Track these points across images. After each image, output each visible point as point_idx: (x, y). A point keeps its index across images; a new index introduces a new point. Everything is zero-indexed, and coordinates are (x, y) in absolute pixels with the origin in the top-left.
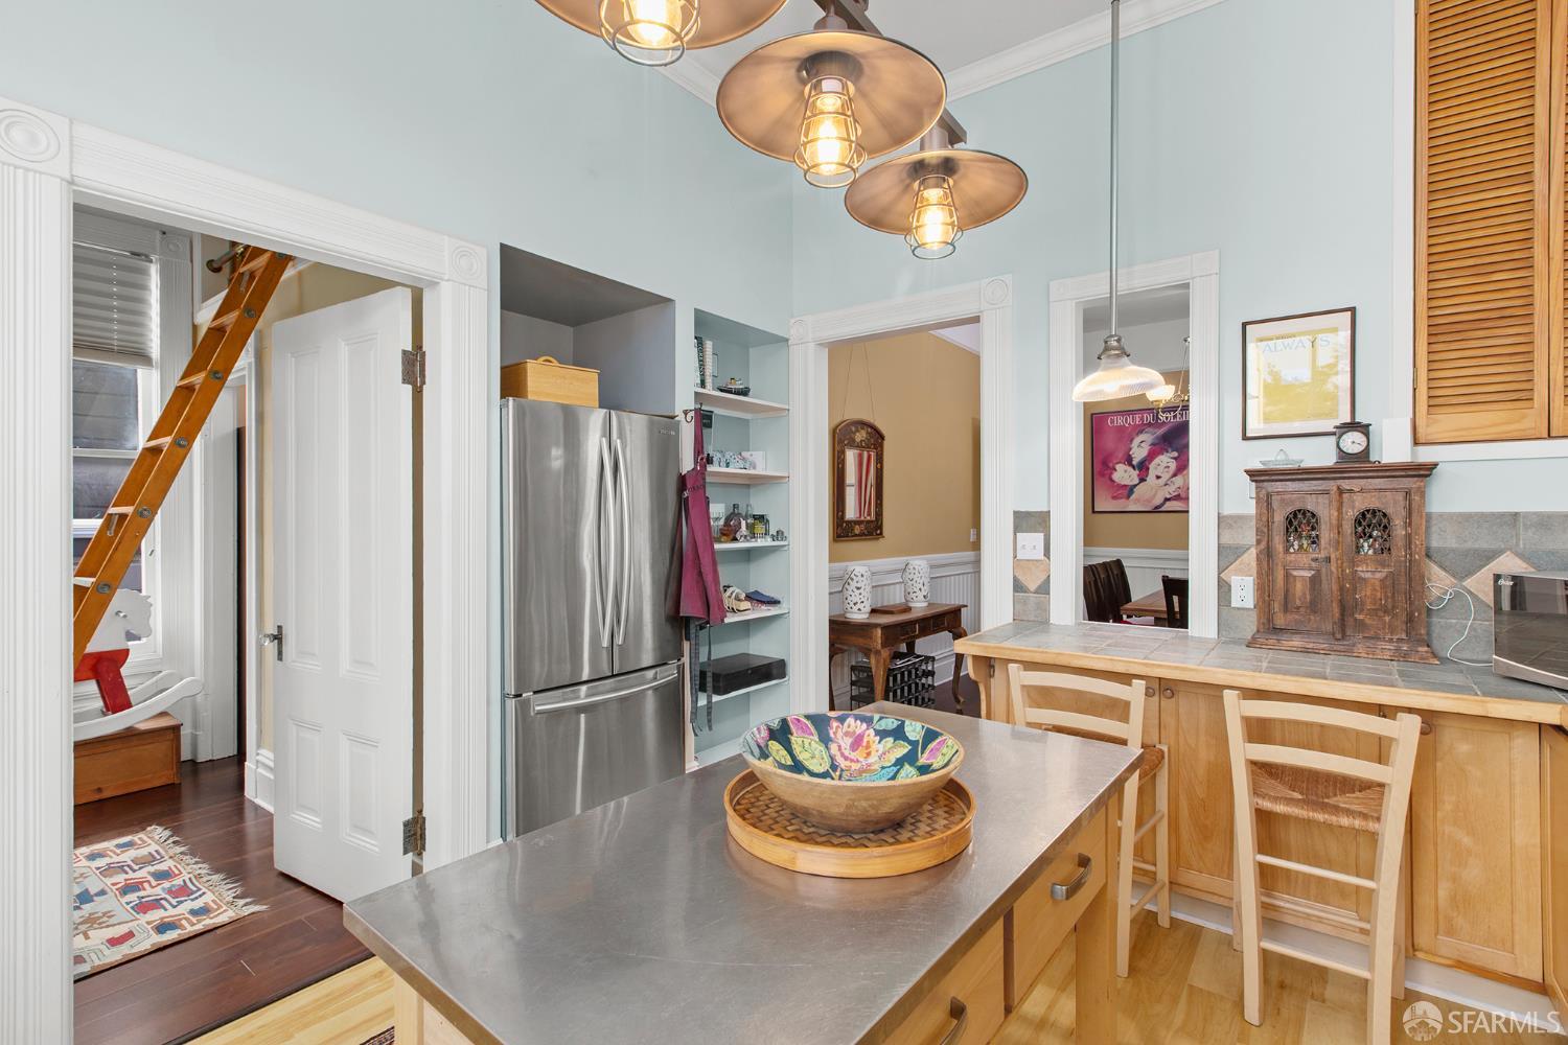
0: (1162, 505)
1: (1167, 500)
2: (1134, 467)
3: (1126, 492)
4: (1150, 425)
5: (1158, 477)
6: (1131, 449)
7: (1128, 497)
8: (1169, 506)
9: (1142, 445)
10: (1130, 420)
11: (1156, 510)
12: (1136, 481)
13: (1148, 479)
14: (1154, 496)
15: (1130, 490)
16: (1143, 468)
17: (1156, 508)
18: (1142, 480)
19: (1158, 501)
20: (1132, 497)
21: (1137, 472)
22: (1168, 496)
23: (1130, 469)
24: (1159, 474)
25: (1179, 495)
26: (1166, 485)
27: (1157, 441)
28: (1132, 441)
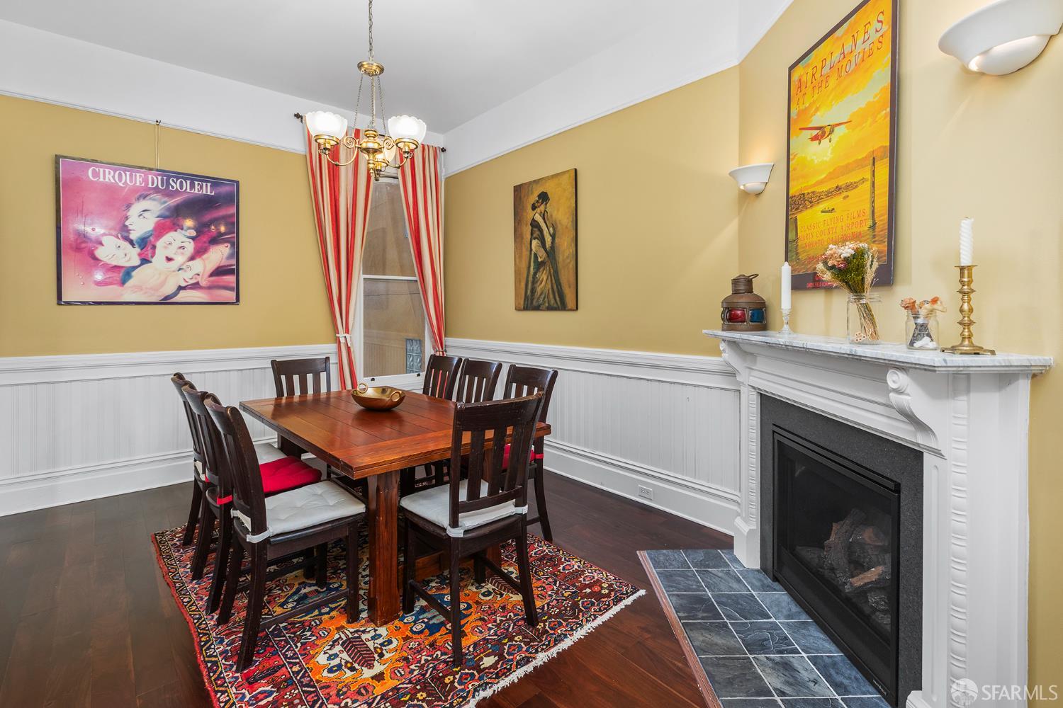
0: (175, 294)
1: (180, 288)
2: (131, 242)
3: (118, 276)
4: (157, 190)
5: (169, 259)
6: (127, 218)
7: (123, 283)
8: (183, 296)
9: (146, 214)
10: (126, 177)
11: (166, 301)
12: (136, 261)
13: (153, 260)
14: (163, 284)
15: (127, 273)
16: (146, 246)
17: (166, 298)
18: (145, 261)
19: (169, 289)
20: (130, 283)
21: (137, 250)
22: (183, 284)
23: (127, 245)
24: (170, 256)
25: (197, 283)
26: (180, 269)
27: (167, 214)
28: (129, 206)
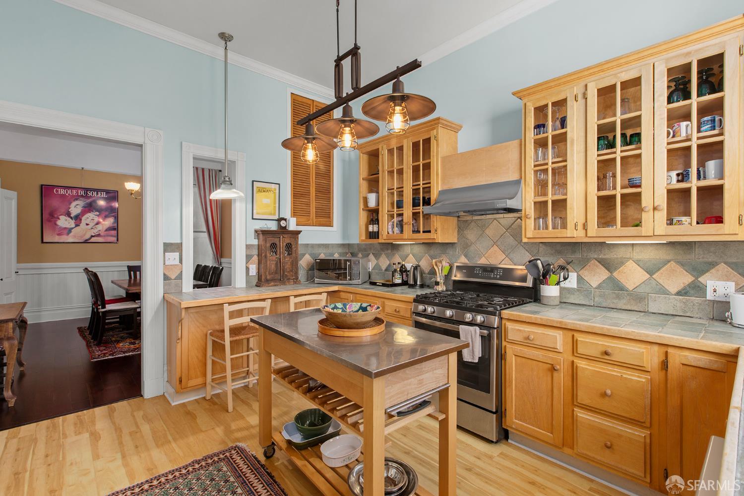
0: (90, 239)
1: (92, 236)
2: (71, 218)
3: (67, 231)
4: (82, 196)
5: (87, 224)
6: (70, 208)
7: (68, 234)
8: (93, 240)
9: (77, 206)
10: (69, 192)
11: (86, 242)
12: (73, 225)
13: (81, 225)
14: (84, 235)
15: (70, 230)
16: (78, 219)
17: (86, 240)
18: (77, 225)
19: (87, 237)
20: (70, 235)
21: (74, 221)
22: (94, 235)
23: (69, 219)
24: (88, 223)
25: (99, 234)
26: (92, 228)
27: (86, 206)
28: (70, 203)
